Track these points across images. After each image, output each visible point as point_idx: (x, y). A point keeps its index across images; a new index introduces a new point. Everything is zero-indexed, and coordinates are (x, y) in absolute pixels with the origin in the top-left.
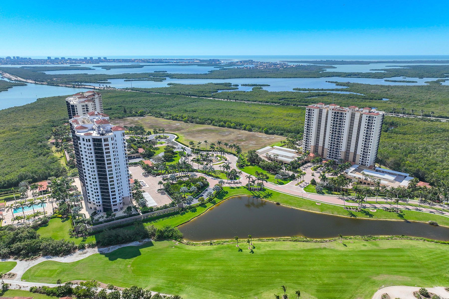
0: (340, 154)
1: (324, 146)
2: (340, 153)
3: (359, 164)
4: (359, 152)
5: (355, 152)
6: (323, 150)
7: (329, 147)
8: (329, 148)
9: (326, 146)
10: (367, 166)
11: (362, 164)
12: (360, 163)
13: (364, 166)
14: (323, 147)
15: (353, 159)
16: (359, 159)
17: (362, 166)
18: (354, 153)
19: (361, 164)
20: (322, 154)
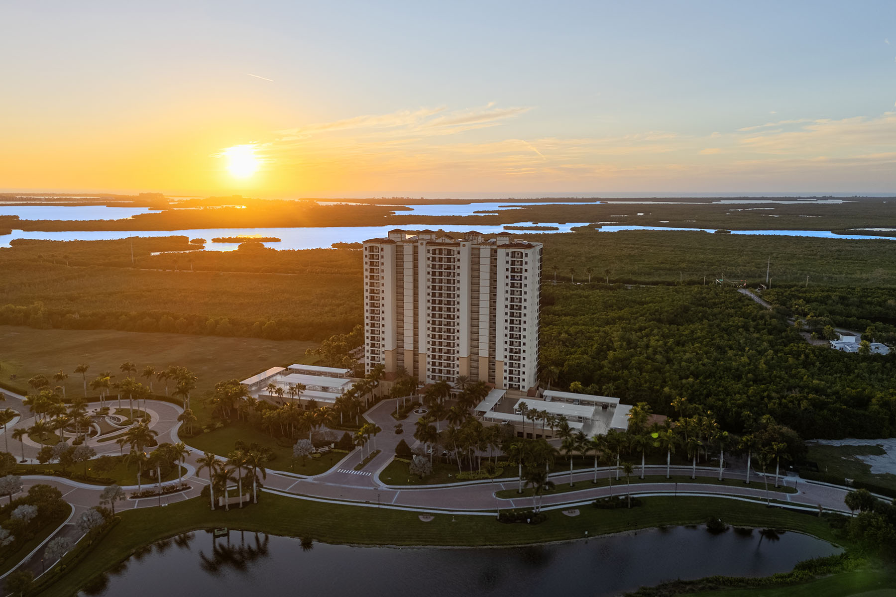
0: (458, 366)
1: (416, 348)
2: (457, 362)
3: (505, 388)
4: (501, 354)
5: (490, 355)
6: (416, 361)
7: (429, 349)
8: (430, 353)
9: (423, 348)
10: (523, 390)
11: (511, 386)
12: (505, 385)
13: (516, 392)
14: (414, 351)
15: (489, 375)
16: (502, 374)
17: (512, 391)
18: (489, 358)
19: (510, 388)
20: (414, 371)
